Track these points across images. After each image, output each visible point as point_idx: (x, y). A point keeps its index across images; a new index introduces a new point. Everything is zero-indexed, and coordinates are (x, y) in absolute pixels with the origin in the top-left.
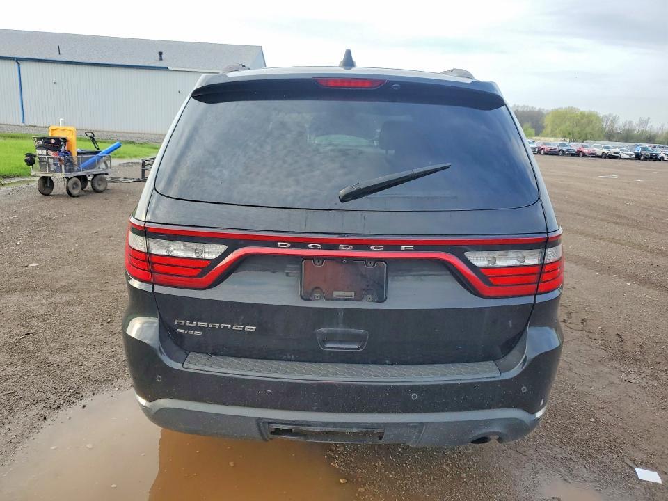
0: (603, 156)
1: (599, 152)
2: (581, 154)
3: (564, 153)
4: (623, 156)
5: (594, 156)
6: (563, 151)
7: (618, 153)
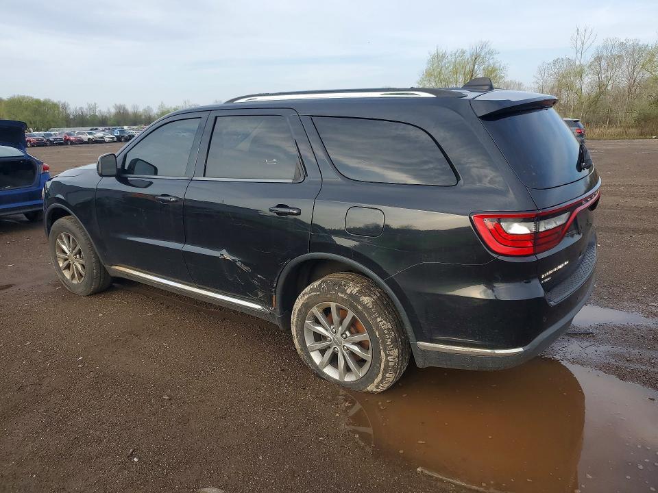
0: (90, 142)
1: (85, 137)
2: (69, 143)
3: (52, 143)
4: (107, 140)
5: (81, 142)
6: (51, 141)
7: (102, 138)
